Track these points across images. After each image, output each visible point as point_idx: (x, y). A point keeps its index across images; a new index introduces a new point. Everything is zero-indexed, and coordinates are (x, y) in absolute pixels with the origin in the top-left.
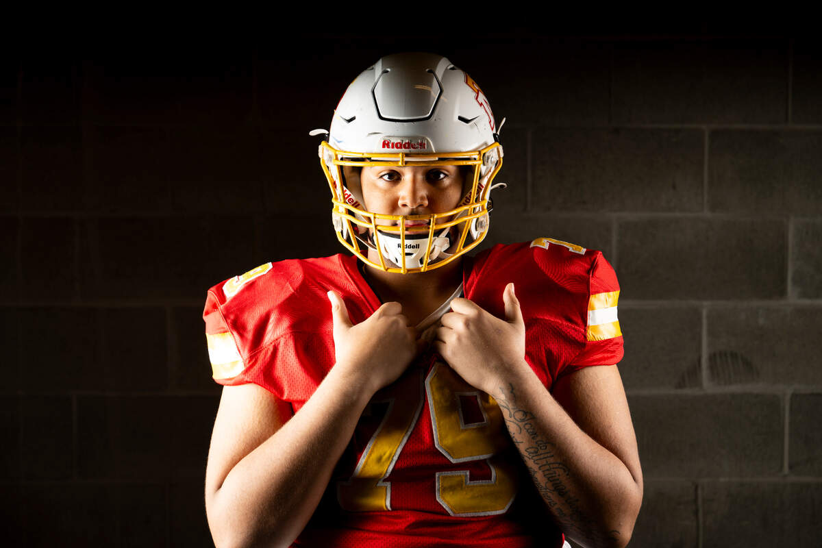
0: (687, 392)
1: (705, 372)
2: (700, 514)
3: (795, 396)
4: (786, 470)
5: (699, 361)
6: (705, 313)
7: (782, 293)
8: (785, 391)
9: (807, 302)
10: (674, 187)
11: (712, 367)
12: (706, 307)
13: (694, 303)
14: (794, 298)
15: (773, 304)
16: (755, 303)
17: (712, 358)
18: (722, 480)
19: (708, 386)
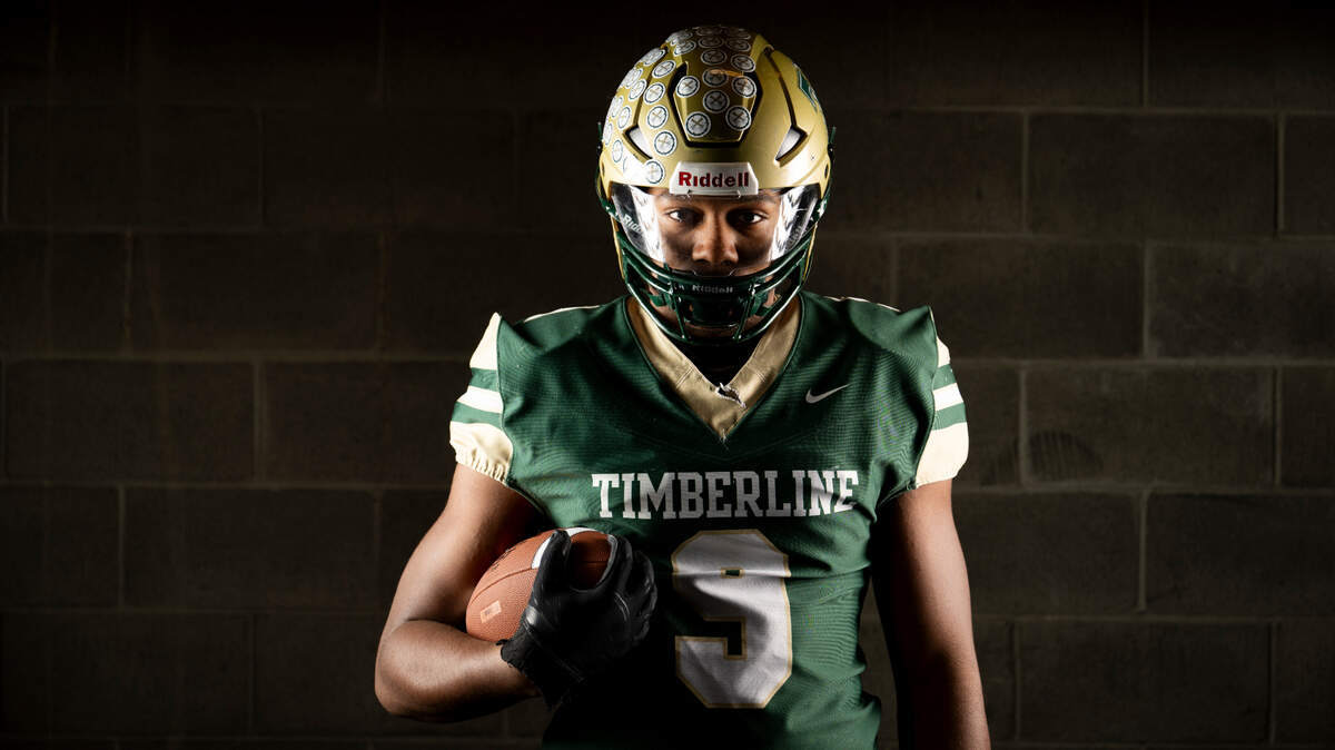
0: (997, 489)
1: (1024, 463)
2: (1018, 666)
3: (1155, 498)
4: (1142, 604)
5: (1016, 443)
6: (1023, 376)
7: (1135, 349)
8: (1141, 490)
9: (1170, 362)
10: (979, 196)
11: (1035, 456)
12: (1025, 367)
13: (1007, 362)
14: (1152, 356)
15: (1124, 364)
16: (1096, 363)
17: (1034, 441)
18: (1049, 618)
19: (1028, 481)
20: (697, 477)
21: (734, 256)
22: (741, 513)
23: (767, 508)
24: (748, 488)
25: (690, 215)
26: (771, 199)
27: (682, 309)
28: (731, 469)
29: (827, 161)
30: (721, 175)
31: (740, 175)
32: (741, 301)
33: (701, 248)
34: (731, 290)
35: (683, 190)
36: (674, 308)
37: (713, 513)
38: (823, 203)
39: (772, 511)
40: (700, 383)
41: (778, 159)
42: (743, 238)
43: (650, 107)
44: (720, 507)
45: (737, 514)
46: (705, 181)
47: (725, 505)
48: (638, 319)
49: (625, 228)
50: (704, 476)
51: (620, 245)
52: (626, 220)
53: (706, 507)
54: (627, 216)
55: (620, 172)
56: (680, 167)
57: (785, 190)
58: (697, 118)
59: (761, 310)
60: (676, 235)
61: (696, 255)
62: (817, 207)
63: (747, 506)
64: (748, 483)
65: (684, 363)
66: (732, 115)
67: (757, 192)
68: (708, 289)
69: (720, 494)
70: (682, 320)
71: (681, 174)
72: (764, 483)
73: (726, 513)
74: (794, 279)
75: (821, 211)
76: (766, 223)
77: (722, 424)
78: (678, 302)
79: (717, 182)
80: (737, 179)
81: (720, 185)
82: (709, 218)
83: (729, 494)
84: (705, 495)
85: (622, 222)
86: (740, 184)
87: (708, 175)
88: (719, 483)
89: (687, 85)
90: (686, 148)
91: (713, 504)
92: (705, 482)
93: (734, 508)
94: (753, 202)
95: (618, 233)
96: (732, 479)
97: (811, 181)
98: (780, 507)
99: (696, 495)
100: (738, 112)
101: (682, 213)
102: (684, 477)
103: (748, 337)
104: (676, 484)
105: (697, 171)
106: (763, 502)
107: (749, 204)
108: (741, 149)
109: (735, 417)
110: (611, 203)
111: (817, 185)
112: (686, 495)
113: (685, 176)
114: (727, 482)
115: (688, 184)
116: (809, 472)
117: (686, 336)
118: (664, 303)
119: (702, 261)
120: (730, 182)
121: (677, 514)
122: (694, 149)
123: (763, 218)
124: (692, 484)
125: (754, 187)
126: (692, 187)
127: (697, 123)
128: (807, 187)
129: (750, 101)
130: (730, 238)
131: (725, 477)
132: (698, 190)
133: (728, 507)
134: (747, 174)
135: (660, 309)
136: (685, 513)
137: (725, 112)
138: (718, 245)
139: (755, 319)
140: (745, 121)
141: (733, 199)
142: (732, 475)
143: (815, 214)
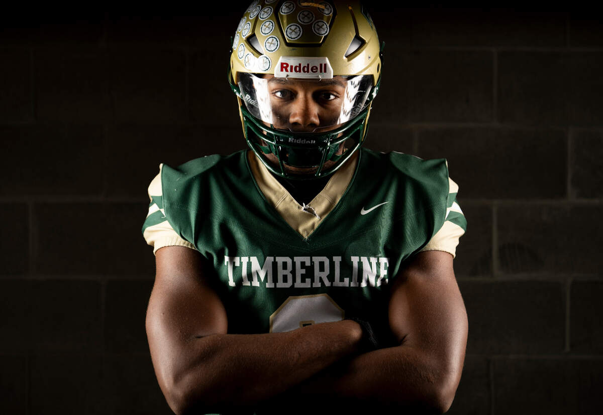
0: (480, 280)
1: (495, 263)
2: (492, 386)
4: (568, 349)
5: (490, 250)
6: (494, 210)
7: (563, 193)
8: (567, 279)
9: (584, 201)
10: (467, 101)
11: (502, 258)
12: (496, 205)
13: (485, 201)
14: (572, 198)
15: (556, 202)
17: (502, 250)
19: (499, 274)
20: (288, 260)
21: (317, 121)
22: (317, 284)
23: (334, 281)
24: (322, 268)
25: (288, 94)
26: (341, 84)
27: (282, 155)
28: (311, 255)
29: (378, 61)
30: (308, 65)
31: (321, 65)
32: (321, 149)
33: (295, 115)
34: (314, 142)
35: (283, 75)
36: (276, 154)
37: (299, 284)
38: (376, 89)
39: (337, 283)
40: (292, 204)
41: (347, 57)
42: (323, 109)
43: (264, 21)
44: (303, 281)
45: (315, 285)
46: (298, 69)
47: (307, 279)
48: (254, 162)
49: (246, 103)
50: (293, 259)
51: (243, 114)
52: (247, 98)
53: (294, 280)
54: (247, 95)
55: (243, 66)
56: (281, 60)
57: (350, 77)
58: (293, 28)
59: (334, 157)
60: (280, 107)
61: (292, 120)
62: (372, 91)
63: (321, 280)
64: (322, 264)
65: (281, 191)
66: (316, 26)
67: (332, 77)
68: (299, 141)
69: (303, 271)
70: (282, 163)
71: (282, 64)
72: (332, 265)
73: (307, 284)
74: (356, 138)
75: (374, 94)
76: (338, 100)
77: (305, 230)
78: (279, 149)
79: (306, 69)
80: (319, 68)
81: (308, 71)
82: (301, 95)
83: (309, 272)
84: (293, 272)
85: (244, 99)
86: (321, 71)
87: (300, 65)
88: (303, 264)
89: (287, 7)
90: (286, 48)
91: (298, 279)
92: (294, 264)
93: (313, 281)
94: (330, 86)
95: (241, 107)
96: (312, 262)
97: (367, 72)
98: (342, 280)
99: (287, 272)
100: (320, 24)
101: (283, 92)
102: (280, 260)
103: (325, 175)
104: (275, 264)
105: (293, 62)
106: (331, 277)
107: (327, 87)
108: (322, 48)
109: (313, 225)
110: (237, 87)
111: (372, 76)
112: (281, 273)
113: (285, 65)
114: (308, 264)
115: (287, 71)
116: (362, 258)
117: (284, 173)
118: (270, 152)
119: (296, 124)
120: (314, 69)
121: (275, 285)
122: (291, 48)
123: (336, 97)
124: (285, 265)
125: (330, 74)
126: (289, 73)
127: (293, 31)
128: (365, 77)
129: (329, 18)
130: (315, 109)
131: (307, 260)
132: (293, 75)
133: (308, 280)
134: (325, 65)
135: (267, 155)
136: (281, 284)
137: (312, 24)
138: (306, 113)
139: (330, 162)
140: (325, 31)
141: (316, 82)
142: (311, 259)
143: (370, 96)
